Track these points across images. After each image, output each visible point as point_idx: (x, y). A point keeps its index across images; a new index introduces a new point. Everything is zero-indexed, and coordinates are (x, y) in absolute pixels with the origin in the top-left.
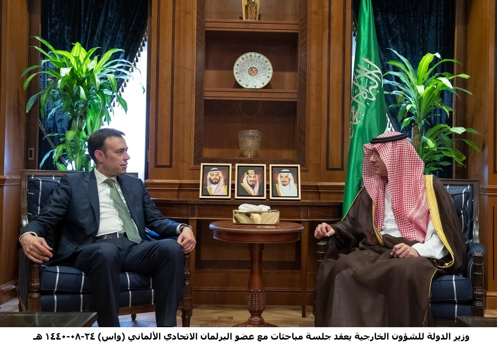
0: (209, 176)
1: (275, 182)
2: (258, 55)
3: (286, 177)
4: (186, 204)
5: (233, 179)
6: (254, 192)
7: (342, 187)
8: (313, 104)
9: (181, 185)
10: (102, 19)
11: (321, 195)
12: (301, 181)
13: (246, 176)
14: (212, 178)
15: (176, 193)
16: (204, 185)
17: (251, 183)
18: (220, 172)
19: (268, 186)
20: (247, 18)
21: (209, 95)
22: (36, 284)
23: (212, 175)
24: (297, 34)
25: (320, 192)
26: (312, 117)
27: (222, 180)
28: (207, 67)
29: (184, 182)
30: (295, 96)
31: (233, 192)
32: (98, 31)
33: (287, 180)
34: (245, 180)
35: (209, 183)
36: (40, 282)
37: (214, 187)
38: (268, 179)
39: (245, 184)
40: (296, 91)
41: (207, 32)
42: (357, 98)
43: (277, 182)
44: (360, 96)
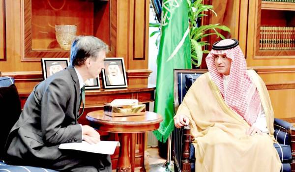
0: (51, 69)
1: (106, 73)
3: (115, 68)
11: (130, 80)
14: (54, 71)
25: (128, 78)
33: (115, 71)
42: (165, 5)
43: (108, 73)
44: (168, 4)
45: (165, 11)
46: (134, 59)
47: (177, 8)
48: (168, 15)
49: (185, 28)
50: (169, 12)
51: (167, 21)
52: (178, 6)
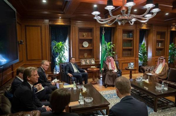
2: (86, 42)
6: (89, 63)
8: (95, 49)
23: (83, 61)
24: (92, 39)
26: (95, 51)
30: (92, 48)
39: (87, 62)
41: (79, 39)
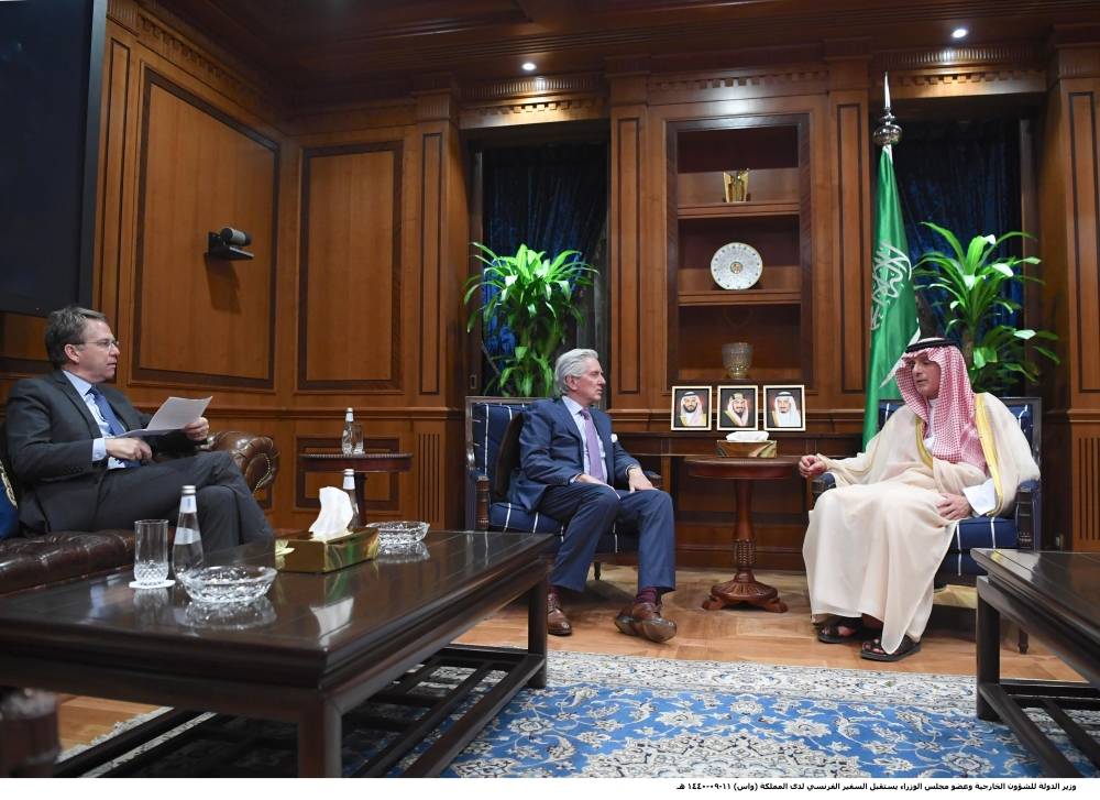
0: (683, 402)
1: (770, 408)
2: (743, 246)
3: (786, 402)
4: (658, 438)
5: (714, 406)
6: (743, 421)
7: (862, 416)
9: (651, 415)
10: (552, 215)
11: (836, 426)
12: (806, 408)
13: (731, 401)
14: (687, 405)
15: (645, 426)
16: (677, 413)
17: (738, 411)
18: (697, 397)
19: (761, 416)
20: (731, 199)
21: (685, 301)
22: (485, 521)
23: (688, 400)
24: (797, 216)
25: (833, 423)
27: (700, 408)
28: (682, 265)
29: (655, 411)
30: (798, 297)
31: (714, 423)
32: (548, 229)
33: (786, 405)
34: (730, 407)
35: (682, 410)
36: (489, 519)
37: (689, 416)
38: (761, 406)
39: (730, 412)
40: (797, 290)
41: (680, 221)
42: (876, 296)
43: (774, 409)
44: (879, 293)
45: (875, 304)
46: (844, 391)
47: (894, 299)
48: (881, 312)
49: (911, 331)
50: (881, 307)
51: (879, 321)
52: (896, 295)
